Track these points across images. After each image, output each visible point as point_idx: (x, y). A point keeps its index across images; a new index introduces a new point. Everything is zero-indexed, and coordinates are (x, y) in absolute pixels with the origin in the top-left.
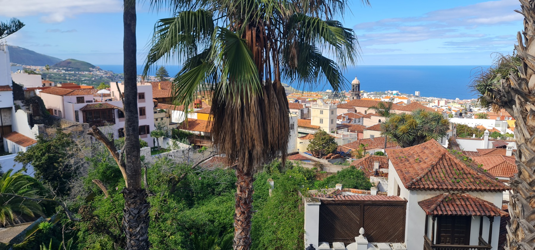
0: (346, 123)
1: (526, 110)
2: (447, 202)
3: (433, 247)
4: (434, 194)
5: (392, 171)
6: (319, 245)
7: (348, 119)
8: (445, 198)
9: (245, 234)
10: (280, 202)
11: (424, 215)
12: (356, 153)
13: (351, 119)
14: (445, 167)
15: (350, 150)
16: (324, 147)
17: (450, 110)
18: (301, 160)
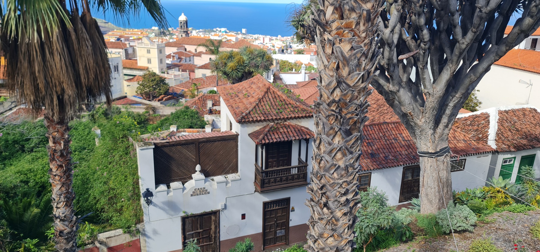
0: (176, 63)
1: (325, 40)
2: (272, 131)
3: (262, 173)
4: (262, 125)
5: (224, 108)
6: (156, 188)
7: (178, 58)
8: (271, 128)
9: (66, 189)
10: (109, 151)
11: (254, 145)
12: (189, 93)
13: (181, 58)
14: (270, 100)
15: (183, 90)
16: (155, 89)
17: (274, 46)
18: (130, 104)
